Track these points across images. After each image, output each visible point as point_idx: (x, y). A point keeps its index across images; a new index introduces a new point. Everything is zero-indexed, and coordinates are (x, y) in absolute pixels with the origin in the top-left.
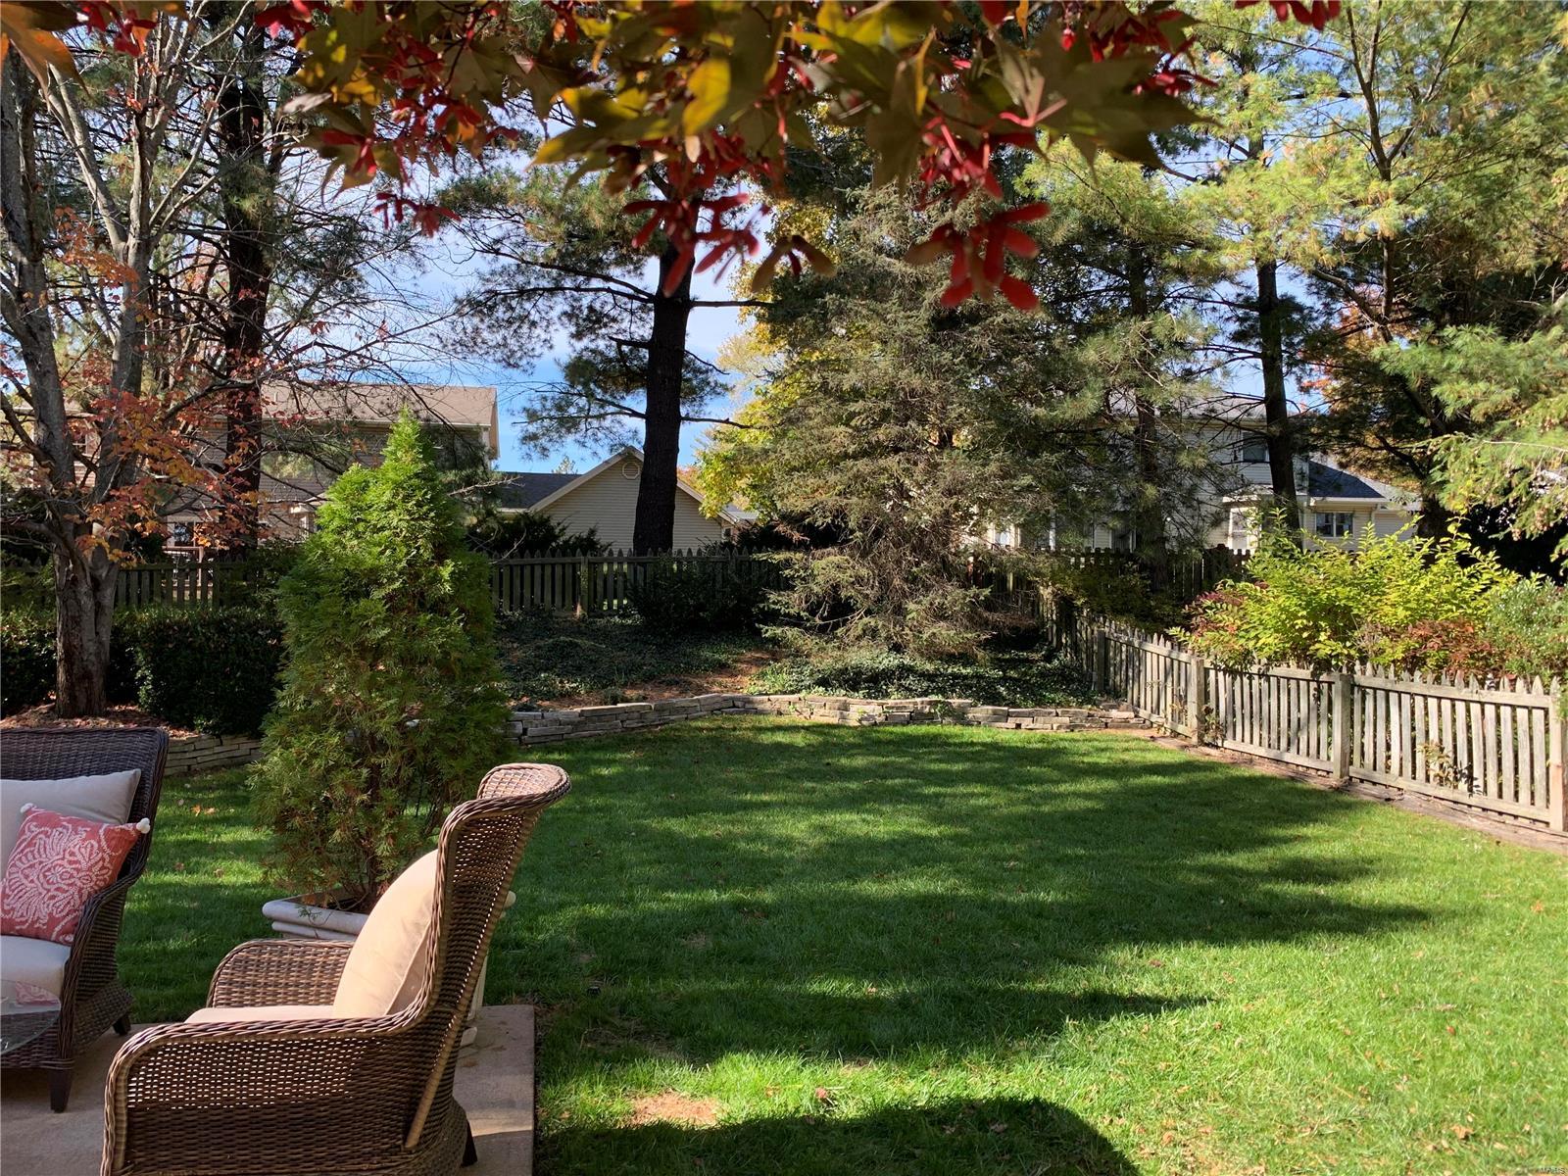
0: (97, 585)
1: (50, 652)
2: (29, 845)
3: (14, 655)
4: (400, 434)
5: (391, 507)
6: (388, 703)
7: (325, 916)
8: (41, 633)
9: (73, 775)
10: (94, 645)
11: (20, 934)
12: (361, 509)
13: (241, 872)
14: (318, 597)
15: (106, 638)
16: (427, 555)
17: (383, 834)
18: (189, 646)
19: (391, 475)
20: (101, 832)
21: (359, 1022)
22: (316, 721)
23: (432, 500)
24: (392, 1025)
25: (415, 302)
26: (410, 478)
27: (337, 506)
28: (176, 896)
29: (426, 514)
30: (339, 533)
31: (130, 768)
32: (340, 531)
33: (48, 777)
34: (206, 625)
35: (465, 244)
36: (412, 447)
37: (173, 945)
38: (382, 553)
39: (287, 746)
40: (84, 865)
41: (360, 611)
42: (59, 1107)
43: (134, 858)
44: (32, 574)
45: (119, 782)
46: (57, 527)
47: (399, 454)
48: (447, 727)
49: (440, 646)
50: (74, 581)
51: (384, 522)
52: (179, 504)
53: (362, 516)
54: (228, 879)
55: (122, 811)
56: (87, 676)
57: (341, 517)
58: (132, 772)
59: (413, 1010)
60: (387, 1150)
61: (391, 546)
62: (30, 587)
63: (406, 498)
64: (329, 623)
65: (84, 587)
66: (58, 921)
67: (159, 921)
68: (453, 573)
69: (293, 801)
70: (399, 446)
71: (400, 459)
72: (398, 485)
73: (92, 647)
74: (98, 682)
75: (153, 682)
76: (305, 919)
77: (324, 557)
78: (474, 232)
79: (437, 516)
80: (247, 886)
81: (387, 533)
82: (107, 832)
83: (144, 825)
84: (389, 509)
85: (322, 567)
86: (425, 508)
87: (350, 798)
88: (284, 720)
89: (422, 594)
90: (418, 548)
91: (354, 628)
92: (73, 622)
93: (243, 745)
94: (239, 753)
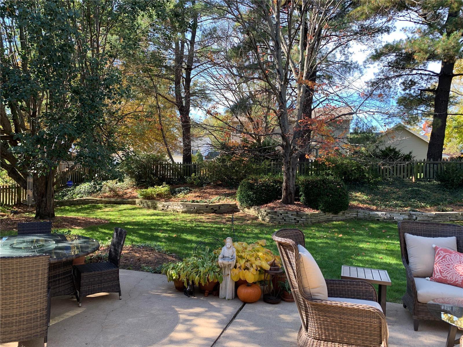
0: (293, 169)
10: (292, 185)
15: (294, 183)
50: (289, 169)
58: (454, 237)
74: (293, 195)
75: (305, 196)
92: (288, 179)
93: (330, 216)
94: (330, 218)
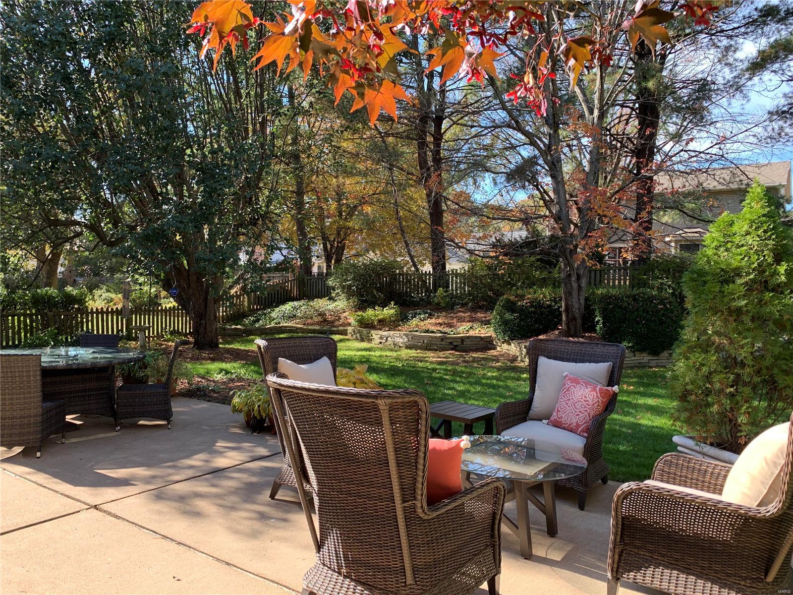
0: (579, 277)
1: (559, 307)
2: (567, 390)
3: (545, 308)
4: (753, 193)
5: (748, 233)
6: (746, 341)
7: (707, 449)
8: (555, 298)
9: (583, 362)
10: (577, 305)
11: (564, 429)
12: (729, 236)
13: (650, 420)
14: (705, 282)
15: (582, 302)
16: (770, 260)
17: (743, 411)
18: (620, 307)
19: (748, 216)
20: (598, 389)
21: (740, 507)
22: (705, 346)
23: (773, 229)
24: (760, 513)
25: (739, 119)
26: (759, 217)
27: (716, 235)
28: (621, 426)
29: (770, 236)
30: (716, 249)
31: (608, 362)
32: (717, 248)
33: (573, 362)
34: (628, 297)
35: (776, 79)
36: (761, 199)
37: (621, 448)
38: (742, 259)
39: (687, 359)
40: (591, 403)
41: (729, 291)
42: (582, 508)
43: (610, 404)
44: (550, 273)
45: (603, 368)
46: (563, 252)
47: (753, 204)
48: (782, 356)
49: (778, 311)
50: (569, 276)
51: (743, 242)
52: (615, 238)
53: (730, 239)
54: (644, 422)
55: (605, 382)
56: (574, 319)
57: (717, 240)
58: (609, 363)
59: (773, 508)
60: (755, 579)
61: (747, 255)
62: (549, 278)
63: (757, 229)
64: (712, 297)
65: (574, 279)
66: (580, 426)
67: (614, 436)
68: (786, 270)
69: (689, 387)
70: (752, 200)
71: (754, 207)
72: (752, 221)
73: (576, 306)
74: (579, 322)
75: (603, 323)
76: (697, 448)
77: (708, 262)
78: (783, 70)
79: (776, 238)
80: (653, 427)
81: (745, 248)
82: (600, 389)
83: (616, 388)
84: (747, 234)
85: (707, 267)
86: (769, 234)
87: (723, 389)
88: (686, 345)
89: (766, 282)
90: (764, 256)
91: (726, 300)
92: (569, 294)
93: (645, 358)
94: (643, 361)
